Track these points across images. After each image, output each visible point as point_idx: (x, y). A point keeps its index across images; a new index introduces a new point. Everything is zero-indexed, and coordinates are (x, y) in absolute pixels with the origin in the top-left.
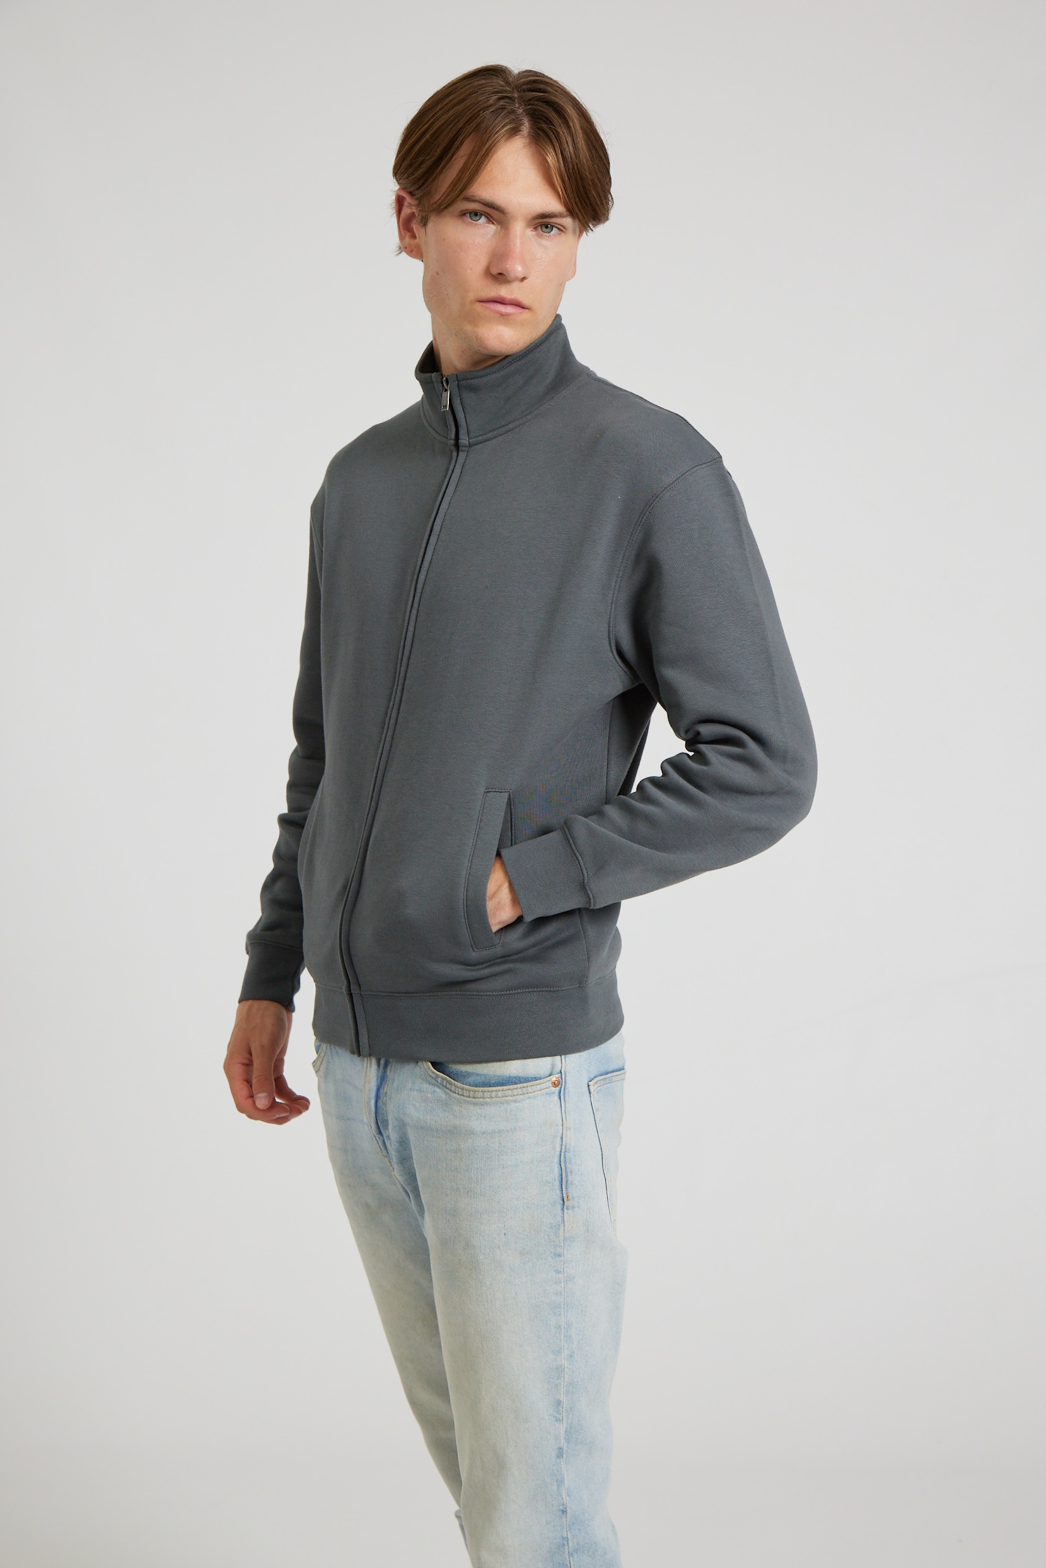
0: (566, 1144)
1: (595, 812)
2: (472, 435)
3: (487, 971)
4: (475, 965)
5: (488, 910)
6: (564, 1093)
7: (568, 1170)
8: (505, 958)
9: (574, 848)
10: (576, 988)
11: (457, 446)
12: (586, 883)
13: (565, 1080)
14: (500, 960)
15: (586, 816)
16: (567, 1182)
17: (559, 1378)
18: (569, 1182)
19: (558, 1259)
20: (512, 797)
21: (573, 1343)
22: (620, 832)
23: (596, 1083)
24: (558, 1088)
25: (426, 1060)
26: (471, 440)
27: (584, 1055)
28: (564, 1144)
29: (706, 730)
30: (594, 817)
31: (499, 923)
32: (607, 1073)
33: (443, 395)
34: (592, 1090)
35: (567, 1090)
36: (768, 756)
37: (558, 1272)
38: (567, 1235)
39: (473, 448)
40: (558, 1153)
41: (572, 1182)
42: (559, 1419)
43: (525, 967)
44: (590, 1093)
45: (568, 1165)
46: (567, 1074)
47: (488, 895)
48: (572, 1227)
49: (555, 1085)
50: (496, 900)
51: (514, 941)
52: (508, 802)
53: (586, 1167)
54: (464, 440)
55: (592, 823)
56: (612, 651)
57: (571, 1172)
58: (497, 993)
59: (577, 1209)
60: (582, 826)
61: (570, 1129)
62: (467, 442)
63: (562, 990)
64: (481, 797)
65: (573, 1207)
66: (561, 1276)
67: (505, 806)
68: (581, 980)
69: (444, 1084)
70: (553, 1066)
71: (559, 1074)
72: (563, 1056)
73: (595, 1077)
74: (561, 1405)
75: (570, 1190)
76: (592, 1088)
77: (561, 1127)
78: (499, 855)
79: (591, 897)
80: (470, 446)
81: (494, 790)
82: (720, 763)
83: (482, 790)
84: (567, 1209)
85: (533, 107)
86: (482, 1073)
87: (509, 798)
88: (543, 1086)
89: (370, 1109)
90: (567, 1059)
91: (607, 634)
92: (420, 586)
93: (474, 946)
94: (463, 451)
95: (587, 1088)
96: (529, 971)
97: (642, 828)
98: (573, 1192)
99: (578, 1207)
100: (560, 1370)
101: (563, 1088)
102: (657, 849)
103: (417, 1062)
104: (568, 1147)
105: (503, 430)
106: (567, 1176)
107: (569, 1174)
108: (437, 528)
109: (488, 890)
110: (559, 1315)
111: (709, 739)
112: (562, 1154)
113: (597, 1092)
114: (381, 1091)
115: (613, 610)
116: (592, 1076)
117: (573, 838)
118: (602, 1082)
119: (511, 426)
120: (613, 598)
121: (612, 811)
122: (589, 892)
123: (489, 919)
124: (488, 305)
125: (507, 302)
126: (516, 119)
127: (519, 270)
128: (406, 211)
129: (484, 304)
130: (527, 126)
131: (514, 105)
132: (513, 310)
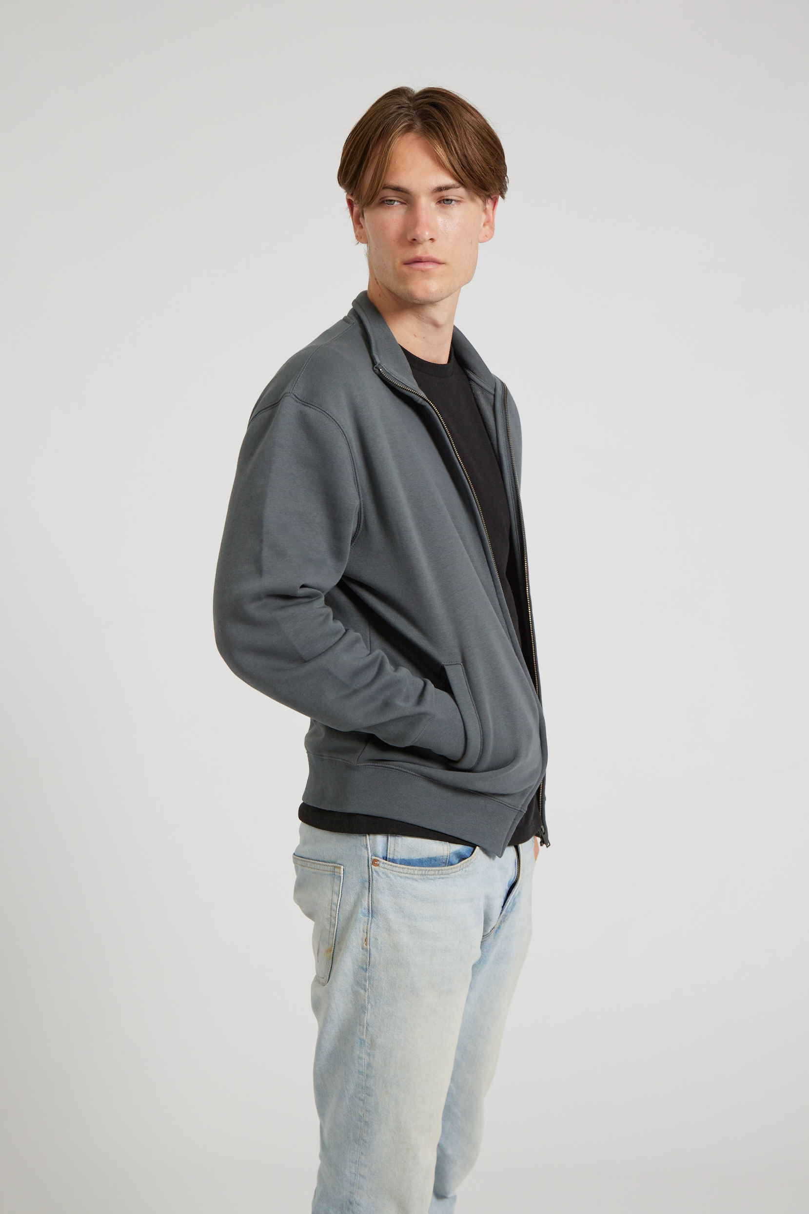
85: (421, 109)
124: (411, 266)
125: (425, 260)
126: (409, 120)
127: (427, 235)
128: (355, 209)
129: (408, 265)
130: (418, 125)
131: (409, 111)
132: (429, 266)
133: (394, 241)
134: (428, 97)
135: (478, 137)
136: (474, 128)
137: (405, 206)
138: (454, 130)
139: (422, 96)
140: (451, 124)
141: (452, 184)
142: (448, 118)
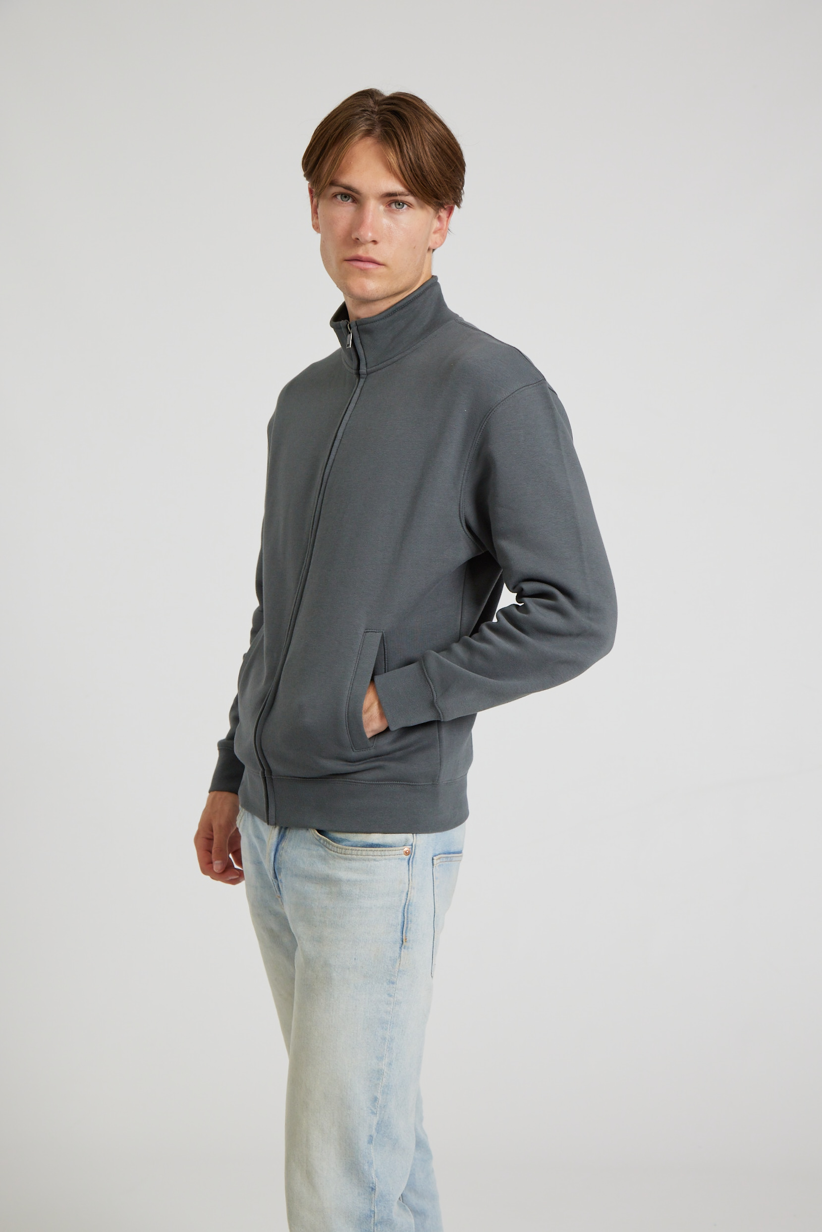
0: (410, 899)
1: (445, 648)
2: (369, 366)
3: (362, 766)
4: (355, 762)
5: (364, 721)
6: (412, 861)
7: (409, 919)
8: (377, 757)
9: (426, 675)
10: (430, 784)
11: (358, 374)
12: (435, 700)
13: (415, 851)
14: (374, 759)
15: (438, 652)
16: (407, 928)
17: (378, 1079)
18: (409, 928)
19: (391, 985)
20: (384, 636)
21: (393, 1054)
22: (462, 664)
23: (439, 859)
24: (408, 857)
25: (313, 828)
26: (368, 370)
27: (432, 836)
28: (408, 898)
29: (528, 587)
30: (444, 653)
31: (372, 731)
32: (450, 853)
33: (348, 336)
34: (435, 863)
35: (415, 859)
36: (575, 607)
37: (390, 995)
38: (401, 968)
39: (369, 376)
40: (403, 905)
41: (410, 928)
42: (374, 1112)
43: (392, 765)
44: (433, 865)
45: (409, 916)
46: (417, 848)
47: (364, 709)
48: (406, 963)
49: (406, 853)
50: (369, 714)
51: (385, 745)
52: (381, 639)
53: (421, 920)
54: (363, 370)
55: (442, 657)
56: (463, 527)
57: (411, 922)
58: (369, 782)
59: (410, 950)
60: (435, 659)
61: (414, 888)
62: (365, 371)
63: (419, 785)
64: (361, 636)
65: (408, 948)
66: (392, 999)
67: (378, 643)
68: (434, 780)
69: (325, 844)
70: (407, 840)
71: (411, 847)
72: (414, 834)
73: (439, 854)
74: (377, 1102)
75: (408, 934)
76: (435, 861)
77: (407, 886)
78: (372, 680)
79: (441, 712)
80: (368, 374)
81: (371, 631)
82: (539, 613)
83: (362, 630)
84: (404, 948)
85: (384, 116)
86: (352, 840)
87: (383, 637)
88: (397, 852)
89: (270, 859)
90: (418, 836)
91: (458, 513)
92: (325, 477)
93: (353, 748)
94: (363, 378)
95: (432, 861)
96: (395, 768)
97: (479, 661)
98: (410, 936)
99: (411, 948)
100: (380, 1072)
101: (412, 857)
102: (490, 677)
103: (308, 830)
104: (411, 901)
105: (389, 362)
106: (407, 924)
107: (409, 922)
108: (340, 434)
109: (364, 706)
110: (386, 1030)
111: (530, 594)
112: (406, 906)
113: (439, 866)
114: (280, 846)
115: (462, 495)
116: (437, 853)
117: (426, 668)
118: (444, 860)
119: (396, 358)
120: (462, 486)
121: (457, 648)
122: (438, 708)
123: (364, 728)
124: (353, 262)
125: (364, 260)
127: (370, 236)
129: (349, 262)
132: (370, 266)
133: (340, 237)
135: (436, 149)
136: (434, 140)
137: (353, 205)
138: (412, 140)
140: (409, 134)
141: (401, 191)
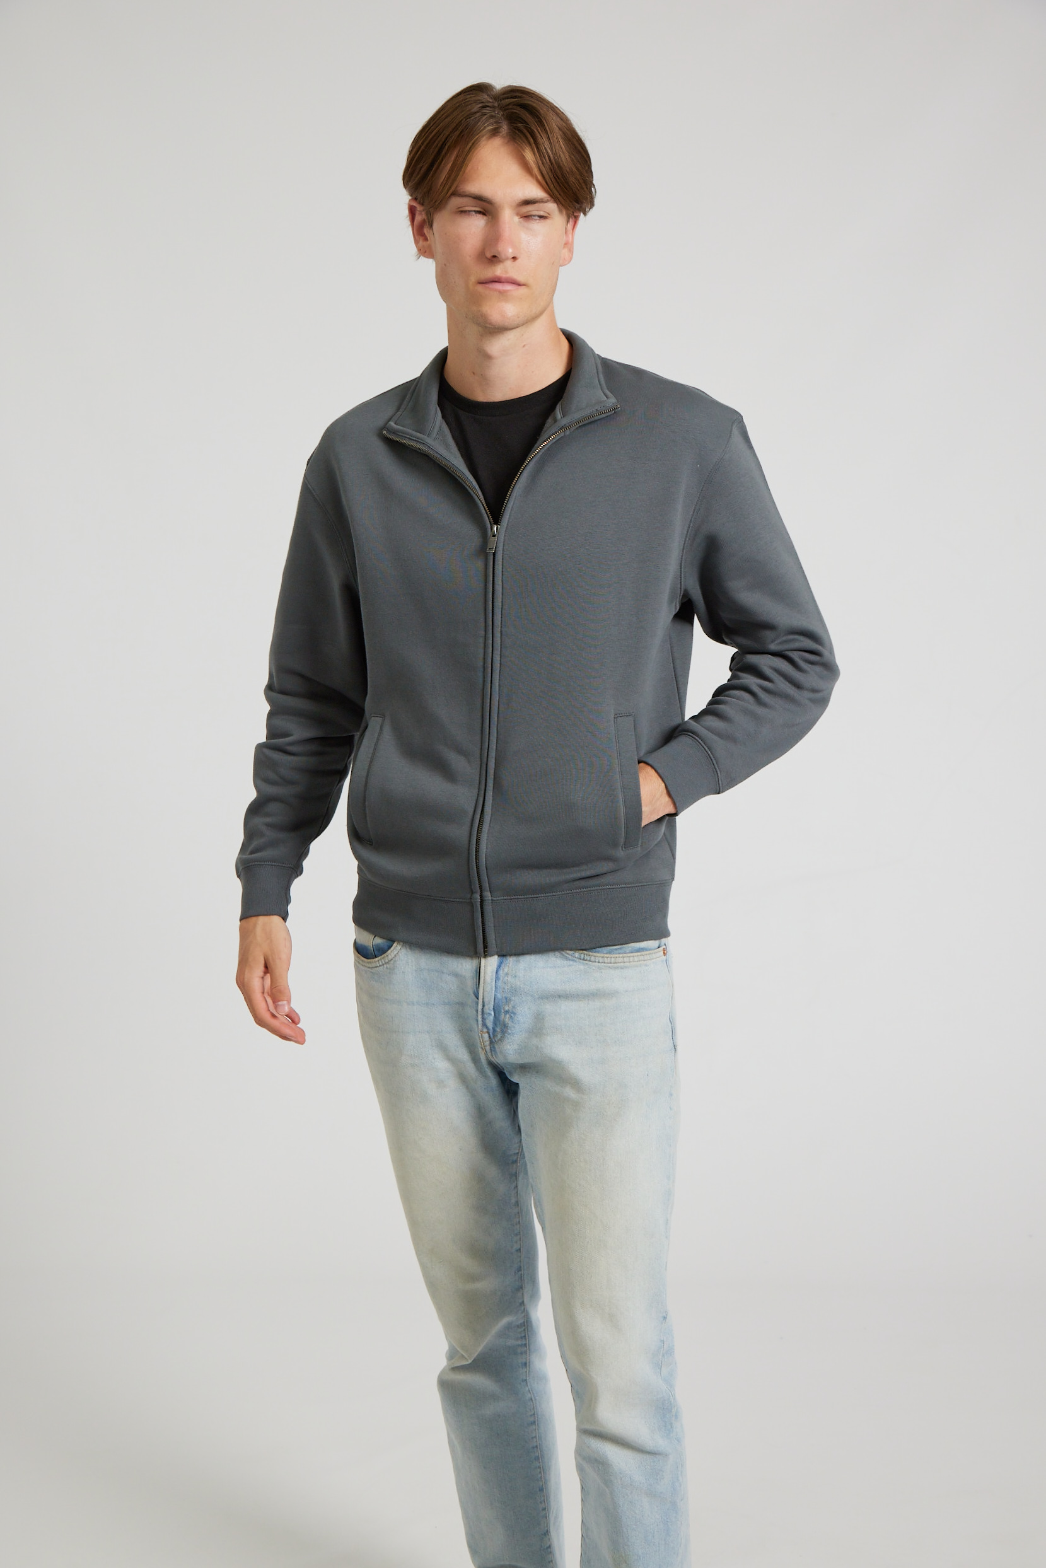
5: (644, 814)
6: (669, 960)
24: (665, 957)
47: (644, 801)
49: (664, 953)
51: (648, 840)
52: (633, 723)
64: (613, 723)
67: (633, 727)
69: (582, 957)
71: (665, 946)
81: (620, 715)
83: (612, 716)
85: (509, 111)
87: (634, 720)
88: (659, 953)
93: (623, 846)
101: (668, 957)
109: (643, 798)
115: (684, 554)
120: (684, 544)
124: (487, 285)
125: (503, 281)
126: (496, 122)
127: (509, 252)
128: (418, 218)
129: (484, 285)
130: (505, 128)
131: (494, 111)
132: (508, 287)
133: (470, 256)
134: (515, 97)
137: (485, 218)
139: (506, 96)
141: (541, 196)
142: (540, 122)
